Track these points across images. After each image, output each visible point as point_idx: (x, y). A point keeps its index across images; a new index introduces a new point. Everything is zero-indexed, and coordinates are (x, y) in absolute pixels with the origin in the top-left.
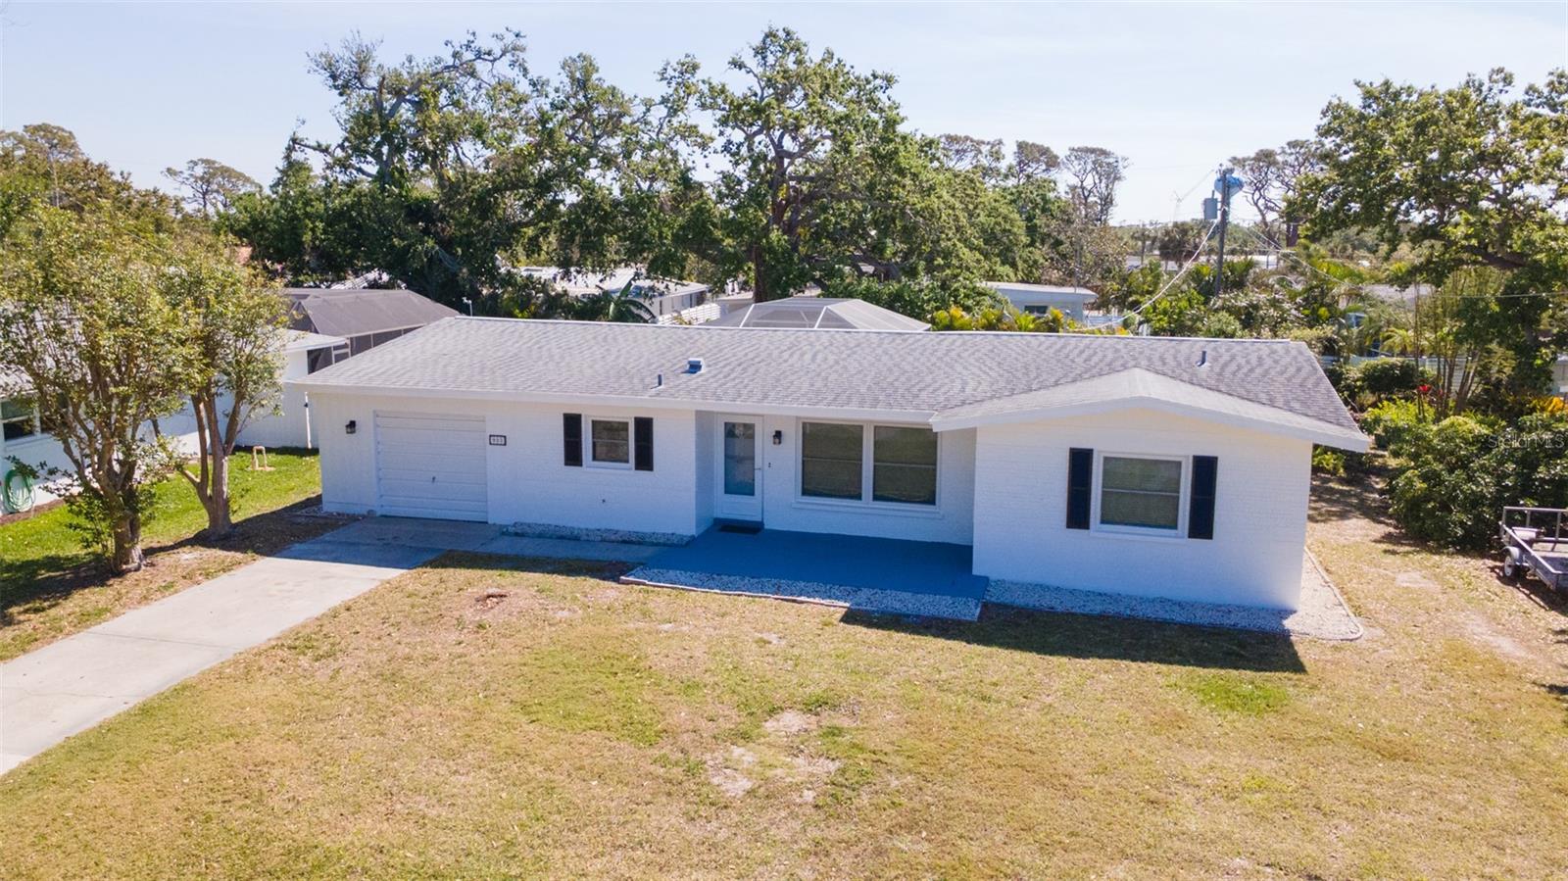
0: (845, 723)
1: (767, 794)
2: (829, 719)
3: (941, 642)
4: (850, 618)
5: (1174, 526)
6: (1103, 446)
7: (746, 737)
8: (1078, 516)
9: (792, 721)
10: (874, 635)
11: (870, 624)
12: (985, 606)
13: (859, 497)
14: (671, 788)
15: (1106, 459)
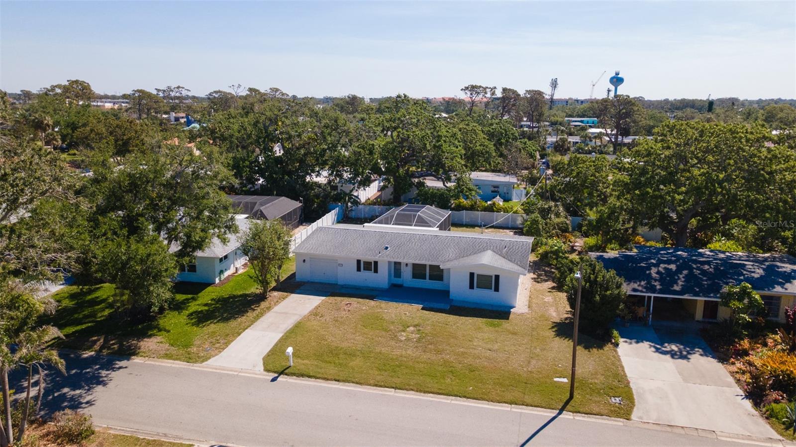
0: (421, 329)
1: (408, 340)
2: (418, 328)
3: (441, 314)
4: (423, 309)
5: (491, 289)
6: (477, 272)
7: (404, 331)
8: (471, 286)
9: (412, 328)
10: (427, 312)
11: (427, 310)
12: (451, 306)
13: (425, 279)
14: (392, 339)
15: (478, 275)
